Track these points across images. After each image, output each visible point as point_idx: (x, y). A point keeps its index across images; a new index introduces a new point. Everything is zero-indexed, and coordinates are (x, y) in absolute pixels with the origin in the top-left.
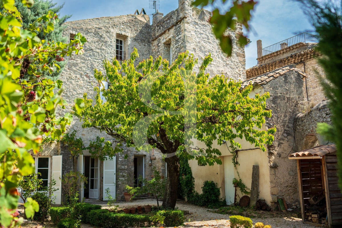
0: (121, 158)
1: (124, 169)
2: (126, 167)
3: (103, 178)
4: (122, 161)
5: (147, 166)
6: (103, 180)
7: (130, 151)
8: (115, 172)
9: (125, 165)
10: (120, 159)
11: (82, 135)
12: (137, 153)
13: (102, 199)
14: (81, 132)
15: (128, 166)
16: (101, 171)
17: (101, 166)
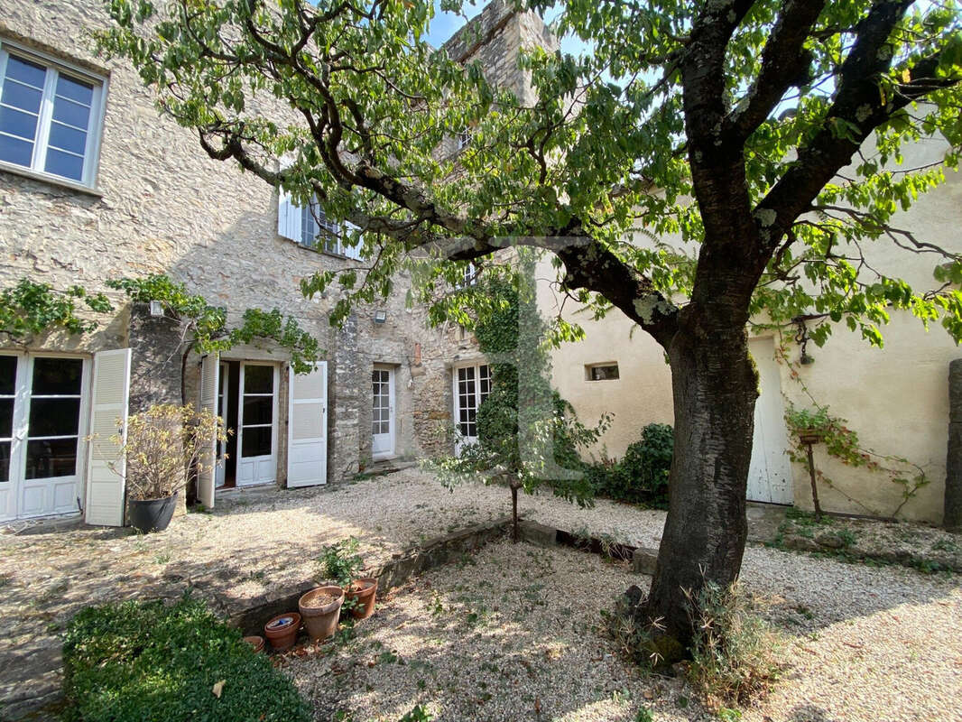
0: (341, 368)
1: (351, 398)
2: (356, 391)
3: (287, 423)
4: (344, 377)
5: (404, 392)
6: (287, 429)
7: (363, 352)
8: (326, 407)
9: (354, 385)
10: (338, 371)
11: (221, 295)
12: (380, 358)
13: (286, 481)
14: (215, 286)
15: (360, 390)
16: (281, 403)
17: (281, 388)
